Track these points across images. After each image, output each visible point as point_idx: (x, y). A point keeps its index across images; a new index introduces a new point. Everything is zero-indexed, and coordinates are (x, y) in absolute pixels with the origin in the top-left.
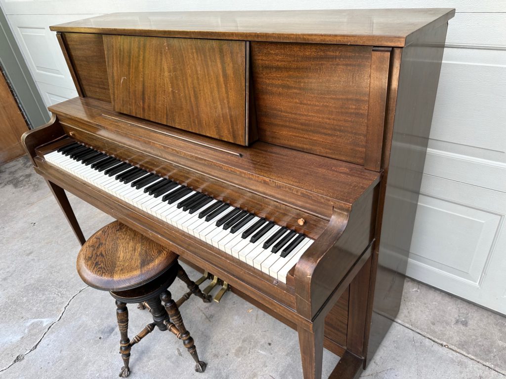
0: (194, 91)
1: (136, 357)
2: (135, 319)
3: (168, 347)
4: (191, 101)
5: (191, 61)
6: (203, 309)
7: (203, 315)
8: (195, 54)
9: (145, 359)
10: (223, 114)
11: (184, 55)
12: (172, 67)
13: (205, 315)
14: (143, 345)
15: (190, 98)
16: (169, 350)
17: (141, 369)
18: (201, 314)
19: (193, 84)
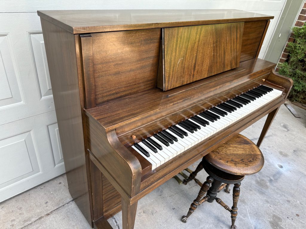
0: (224, 50)
1: (222, 224)
2: (193, 225)
3: (215, 206)
4: (222, 56)
5: (225, 35)
6: (190, 187)
7: (195, 187)
8: (227, 31)
9: (223, 219)
10: (234, 56)
11: (222, 32)
12: (215, 41)
13: (194, 186)
14: (213, 220)
15: (222, 54)
16: (217, 206)
17: (229, 221)
18: (193, 188)
19: (224, 47)
